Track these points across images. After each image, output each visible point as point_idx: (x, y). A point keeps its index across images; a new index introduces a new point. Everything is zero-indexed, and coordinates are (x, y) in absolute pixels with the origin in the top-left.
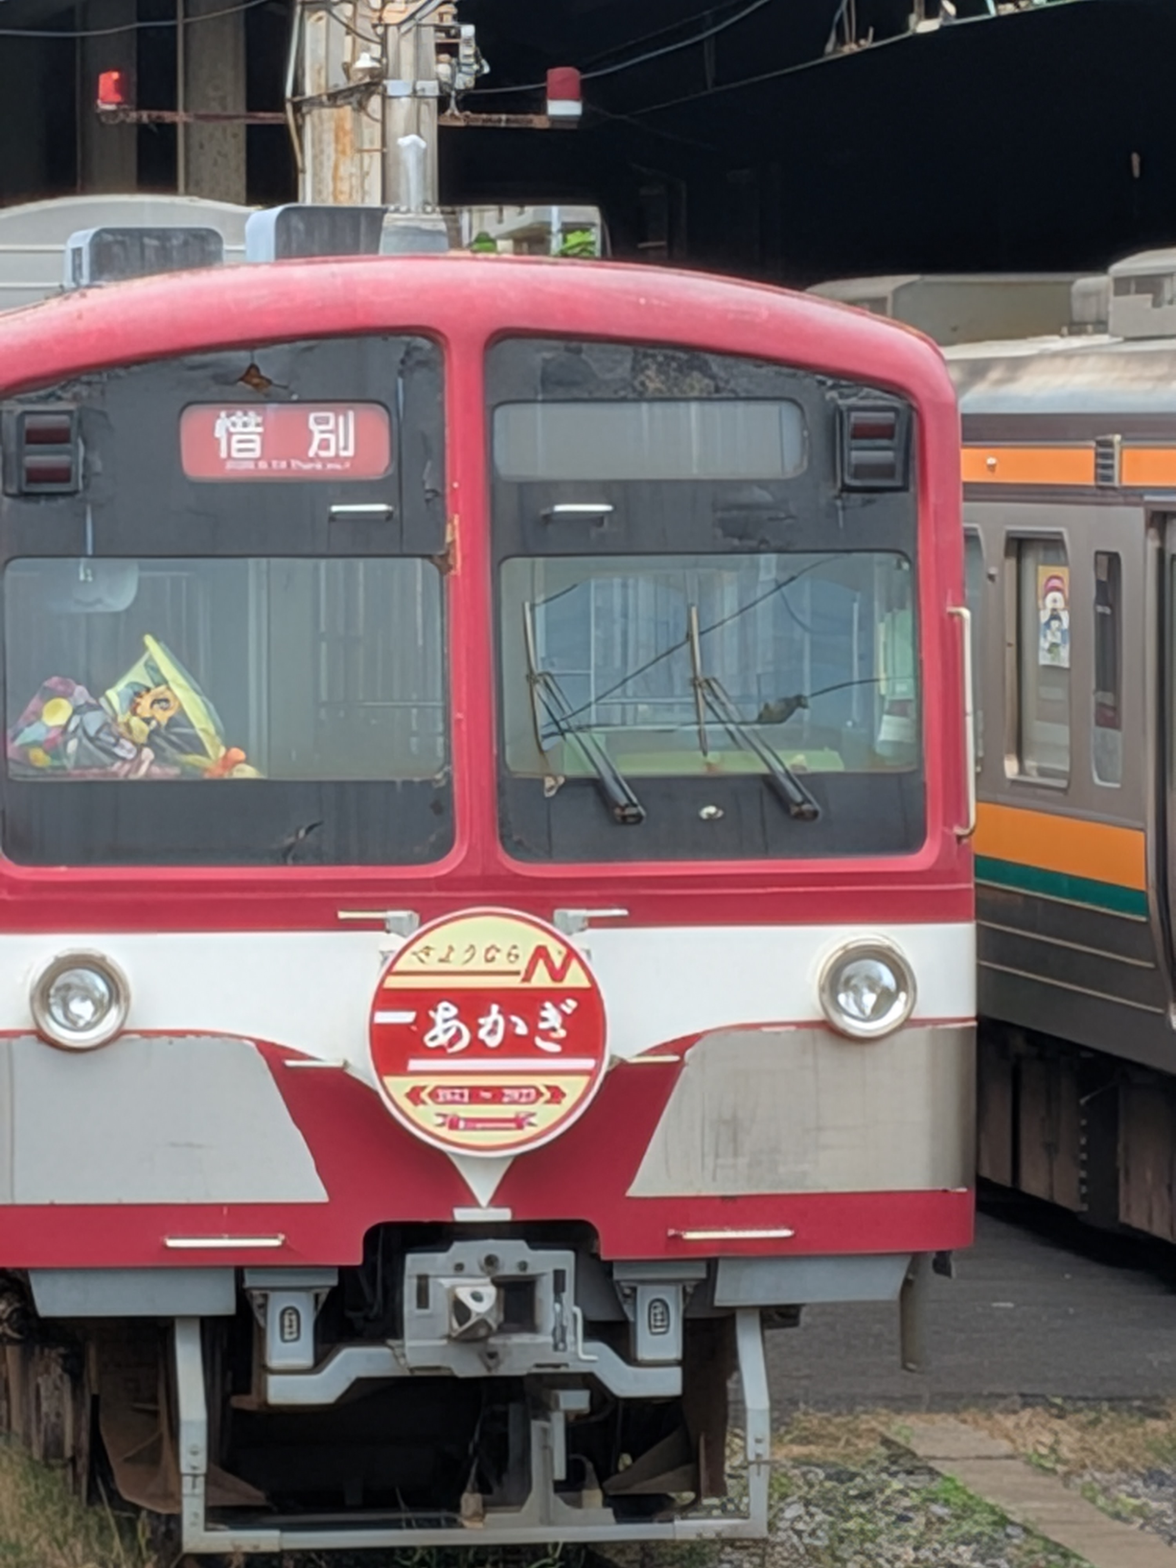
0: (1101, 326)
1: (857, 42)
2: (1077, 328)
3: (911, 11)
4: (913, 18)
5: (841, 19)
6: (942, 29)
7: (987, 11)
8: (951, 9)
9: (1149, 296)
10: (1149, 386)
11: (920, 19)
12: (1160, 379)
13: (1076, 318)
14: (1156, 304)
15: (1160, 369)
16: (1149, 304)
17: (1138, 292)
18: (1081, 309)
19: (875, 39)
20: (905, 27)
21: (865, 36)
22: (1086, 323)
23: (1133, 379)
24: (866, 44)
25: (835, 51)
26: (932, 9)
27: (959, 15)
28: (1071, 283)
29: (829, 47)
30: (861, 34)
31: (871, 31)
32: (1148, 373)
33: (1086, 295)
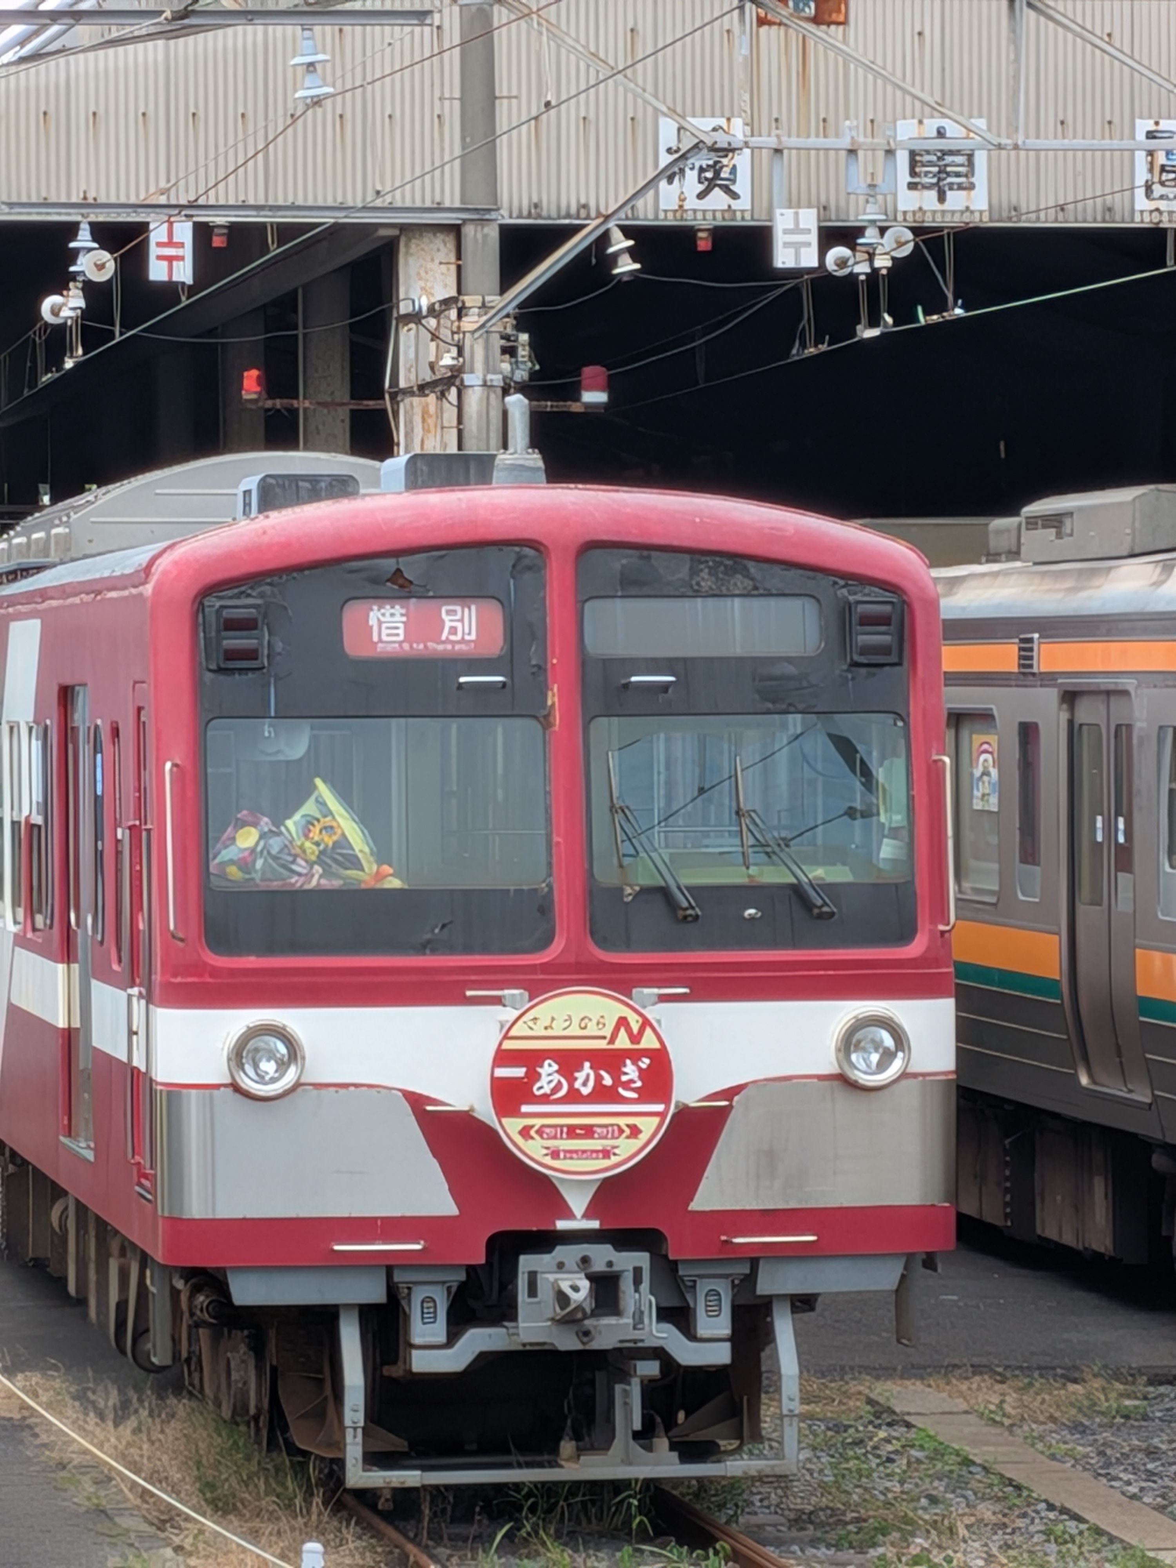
0: (1014, 554)
1: (816, 346)
2: (993, 557)
3: (859, 323)
4: (859, 328)
5: (804, 328)
6: (883, 335)
7: (918, 321)
8: (889, 319)
9: (1054, 530)
10: (1059, 596)
11: (865, 328)
12: (1069, 590)
13: (992, 551)
14: (1059, 536)
15: (1069, 583)
16: (1053, 537)
17: (1044, 527)
18: (994, 543)
19: (829, 345)
20: (854, 334)
21: (823, 343)
22: (999, 554)
23: (1048, 591)
24: (823, 347)
25: (798, 354)
26: (874, 322)
27: (895, 324)
28: (987, 525)
29: (794, 351)
30: (819, 341)
31: (827, 337)
32: (1057, 586)
33: (999, 532)
